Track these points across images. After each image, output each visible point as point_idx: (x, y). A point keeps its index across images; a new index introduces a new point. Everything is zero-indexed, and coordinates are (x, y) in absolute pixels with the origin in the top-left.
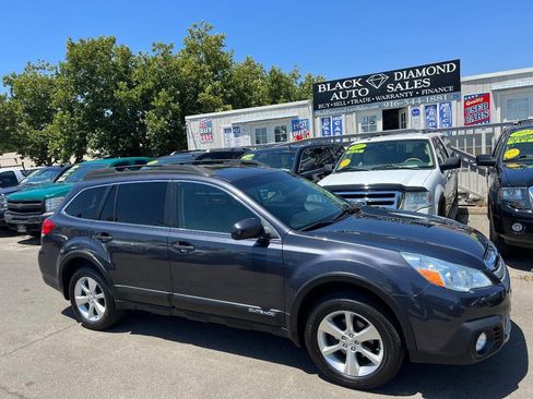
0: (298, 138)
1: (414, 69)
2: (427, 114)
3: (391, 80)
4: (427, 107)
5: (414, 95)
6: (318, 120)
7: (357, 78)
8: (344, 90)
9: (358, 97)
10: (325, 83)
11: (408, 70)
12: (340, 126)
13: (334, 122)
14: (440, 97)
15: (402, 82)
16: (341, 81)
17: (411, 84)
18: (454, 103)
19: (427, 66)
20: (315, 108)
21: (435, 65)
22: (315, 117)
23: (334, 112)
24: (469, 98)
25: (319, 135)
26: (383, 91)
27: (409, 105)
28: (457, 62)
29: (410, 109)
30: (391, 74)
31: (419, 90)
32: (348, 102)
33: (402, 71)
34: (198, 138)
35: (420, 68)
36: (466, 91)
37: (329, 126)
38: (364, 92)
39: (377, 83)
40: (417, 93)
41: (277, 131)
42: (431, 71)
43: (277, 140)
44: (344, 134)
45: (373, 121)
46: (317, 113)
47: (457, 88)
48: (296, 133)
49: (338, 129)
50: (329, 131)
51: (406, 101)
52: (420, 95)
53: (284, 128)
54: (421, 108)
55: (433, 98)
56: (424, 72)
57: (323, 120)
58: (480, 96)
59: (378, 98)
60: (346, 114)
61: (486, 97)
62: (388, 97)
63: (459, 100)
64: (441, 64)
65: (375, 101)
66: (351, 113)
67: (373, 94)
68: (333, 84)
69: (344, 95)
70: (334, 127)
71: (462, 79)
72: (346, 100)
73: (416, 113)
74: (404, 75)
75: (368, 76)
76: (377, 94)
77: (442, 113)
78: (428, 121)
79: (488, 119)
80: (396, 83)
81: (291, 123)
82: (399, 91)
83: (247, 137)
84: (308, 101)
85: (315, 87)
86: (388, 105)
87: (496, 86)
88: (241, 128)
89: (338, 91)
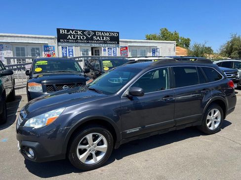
0: (49, 55)
1: (103, 32)
2: (108, 51)
3: (95, 35)
4: (108, 49)
5: (104, 43)
6: (60, 47)
7: (80, 31)
8: (74, 35)
9: (81, 40)
10: (64, 29)
11: (101, 32)
12: (72, 52)
13: (69, 49)
14: (113, 45)
15: (99, 36)
16: (73, 30)
17: (103, 38)
18: (117, 48)
19: (108, 32)
20: (59, 41)
21: (111, 32)
22: (58, 46)
23: (70, 45)
24: (122, 47)
25: (61, 56)
26: (92, 39)
27: (103, 47)
28: (118, 33)
29: (102, 49)
30: (95, 32)
32: (76, 41)
33: (99, 32)
35: (106, 32)
36: (121, 44)
37: (66, 51)
38: (83, 38)
39: (89, 35)
40: (105, 42)
41: (33, 50)
42: (110, 34)
44: (74, 56)
45: (87, 51)
46: (59, 44)
47: (118, 43)
48: (47, 53)
49: (71, 53)
50: (66, 54)
51: (101, 44)
52: (106, 43)
53: (38, 49)
54: (107, 48)
55: (111, 45)
56: (108, 34)
57: (63, 48)
59: (90, 42)
60: (75, 46)
61: (126, 48)
62: (94, 42)
63: (119, 48)
64: (113, 32)
65: (88, 43)
66: (78, 46)
68: (68, 30)
69: (74, 37)
70: (69, 52)
71: (120, 40)
72: (75, 40)
73: (105, 50)
74: (100, 34)
75: (85, 31)
76: (89, 40)
77: (113, 51)
78: (109, 54)
80: (97, 36)
81: (43, 47)
82: (98, 40)
83: (9, 51)
84: (53, 37)
85: (58, 30)
86: (94, 45)
87: (129, 44)
88: (4, 46)
89: (71, 34)
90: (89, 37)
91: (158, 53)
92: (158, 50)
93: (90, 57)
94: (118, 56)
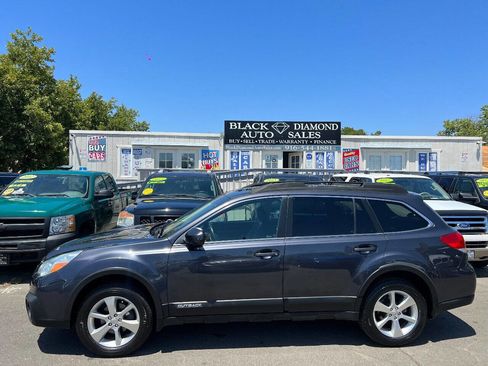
1: (309, 123)
2: (317, 159)
3: (291, 129)
4: (317, 154)
5: (309, 143)
6: (228, 153)
7: (264, 123)
8: (253, 131)
9: (265, 138)
10: (236, 122)
11: (305, 123)
12: (248, 161)
13: (242, 156)
14: (326, 147)
15: (300, 132)
16: (251, 123)
17: (307, 135)
18: (336, 153)
19: (318, 123)
20: (226, 142)
21: (324, 123)
22: (225, 150)
23: (244, 148)
24: (347, 151)
25: (228, 168)
26: (285, 137)
27: (305, 150)
28: (339, 124)
29: (305, 154)
30: (291, 124)
31: (313, 140)
32: (256, 141)
33: (300, 123)
34: (85, 156)
35: (314, 124)
36: (344, 145)
37: (238, 159)
38: (269, 135)
39: (281, 129)
40: (310, 142)
41: (184, 158)
42: (321, 127)
43: (184, 165)
44: (251, 167)
45: (274, 159)
46: (227, 146)
47: (339, 143)
48: (206, 162)
49: (246, 162)
50: (238, 164)
51: (303, 146)
52: (313, 144)
53: (192, 156)
54: (313, 154)
55: (322, 147)
56: (317, 127)
57: (232, 153)
58: (353, 150)
59: (281, 142)
60: (254, 151)
61: (357, 152)
62: (288, 141)
63: (339, 152)
64: (328, 123)
65: (278, 143)
66: (258, 151)
67: (277, 138)
68: (244, 124)
69: (253, 135)
70: (243, 161)
71: (342, 137)
72: (255, 139)
73: (309, 157)
74: (301, 127)
75: (273, 123)
76: (280, 138)
77: (327, 158)
78: (317, 165)
79: (358, 167)
80: (295, 132)
81: (200, 152)
82: (297, 138)
83: (149, 159)
84: (219, 135)
85: (227, 124)
86: (287, 148)
87: (363, 145)
88: (144, 150)
89: (247, 131)
90: (279, 133)
91: (433, 164)
92: (434, 156)
93: (280, 170)
94: (336, 168)
